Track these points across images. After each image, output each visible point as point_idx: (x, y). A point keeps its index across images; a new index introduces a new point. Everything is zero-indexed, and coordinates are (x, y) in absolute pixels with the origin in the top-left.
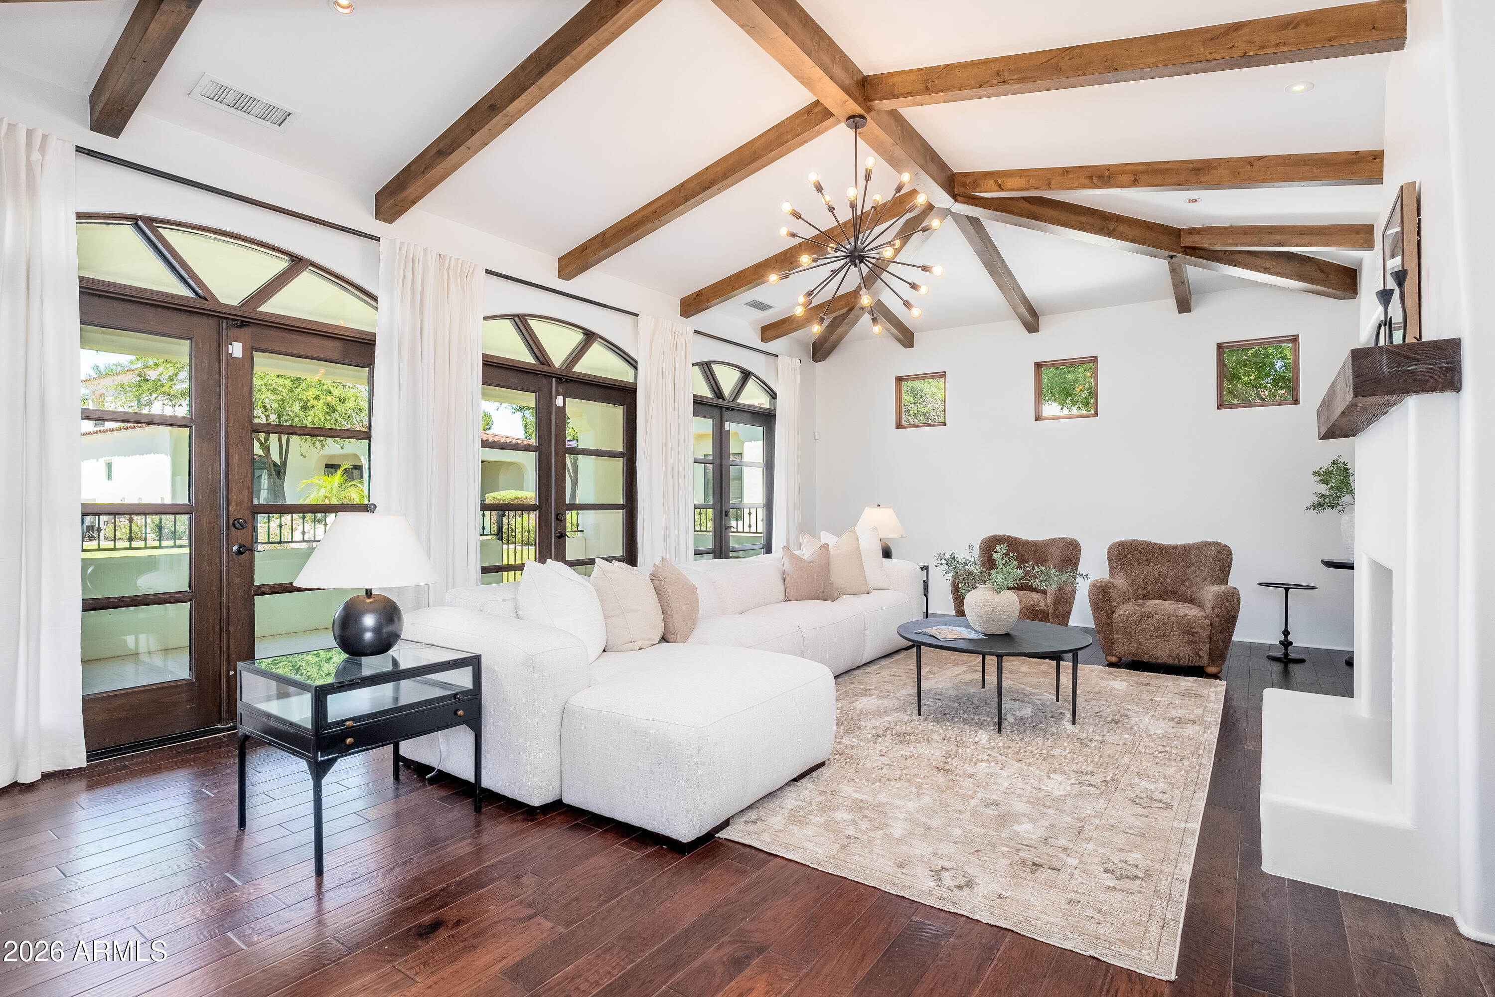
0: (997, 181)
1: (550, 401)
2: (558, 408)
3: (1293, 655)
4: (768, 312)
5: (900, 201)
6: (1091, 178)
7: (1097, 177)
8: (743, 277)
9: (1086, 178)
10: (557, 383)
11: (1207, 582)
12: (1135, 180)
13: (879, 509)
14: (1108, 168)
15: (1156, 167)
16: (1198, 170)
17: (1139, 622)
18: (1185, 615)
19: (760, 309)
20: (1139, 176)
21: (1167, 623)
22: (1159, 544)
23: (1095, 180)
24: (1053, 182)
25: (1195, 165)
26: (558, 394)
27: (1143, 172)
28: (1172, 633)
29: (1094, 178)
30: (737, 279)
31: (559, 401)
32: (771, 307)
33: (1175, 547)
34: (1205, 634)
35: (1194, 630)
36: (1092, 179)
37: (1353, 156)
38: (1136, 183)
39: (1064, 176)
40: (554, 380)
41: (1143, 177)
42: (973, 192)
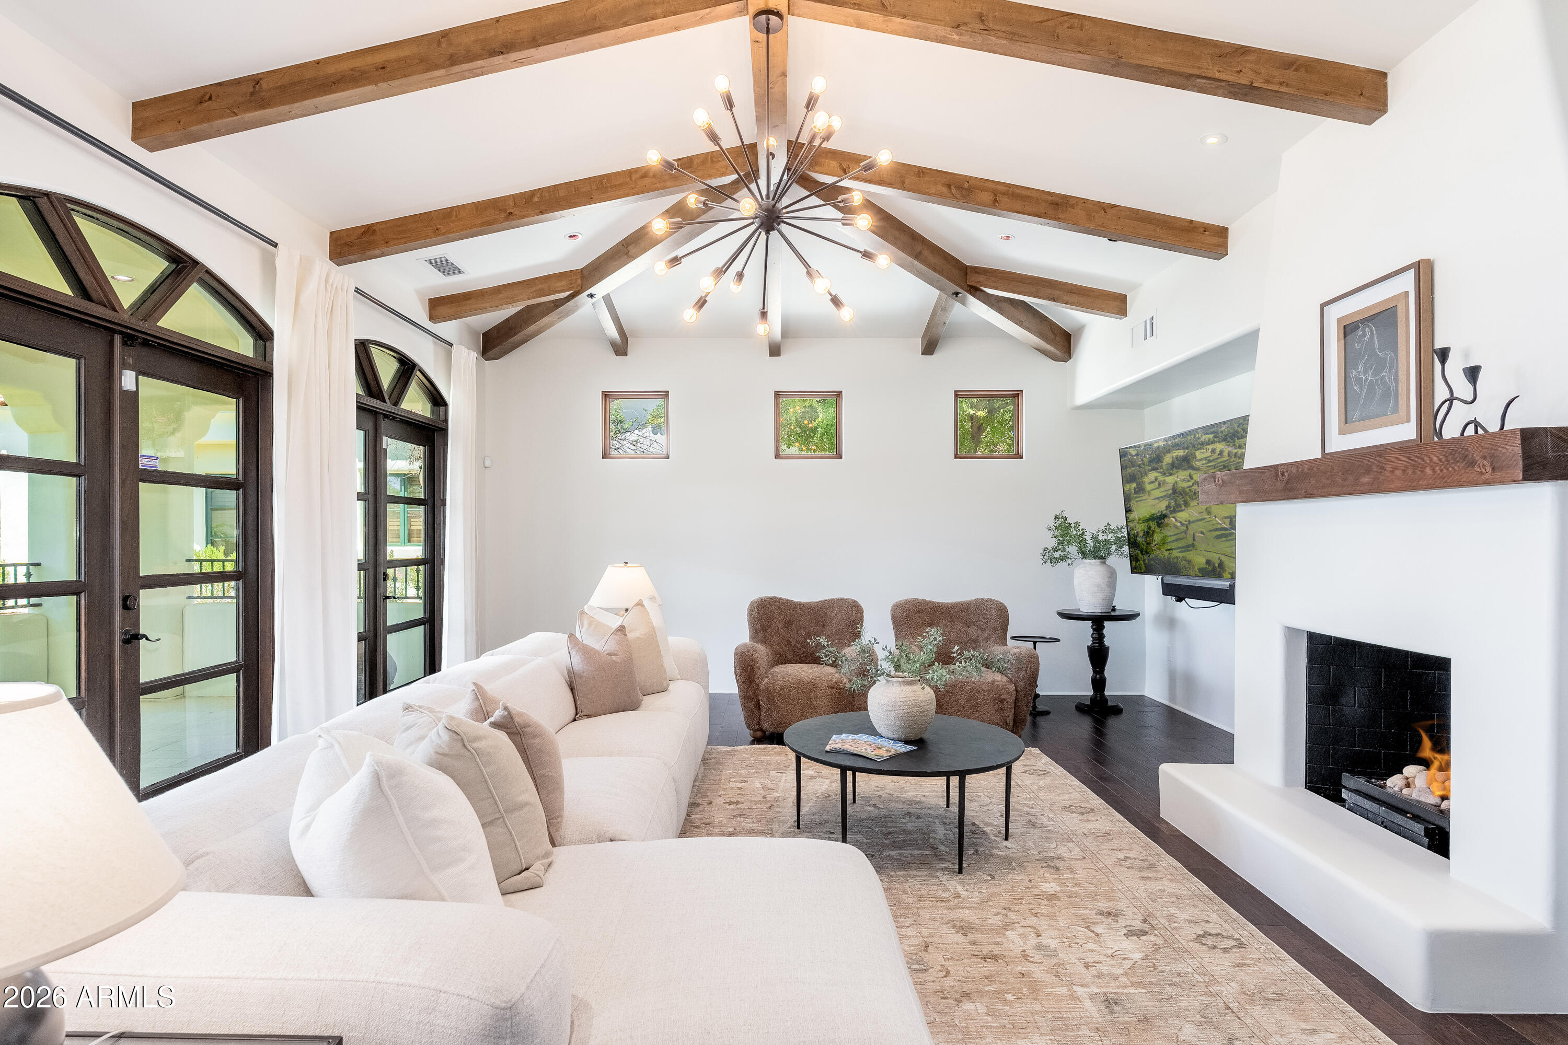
0: (841, 164)
1: (109, 377)
2: (125, 393)
3: (1040, 707)
4: (455, 279)
5: (712, 159)
6: (949, 186)
7: (955, 187)
8: (454, 218)
9: (944, 185)
10: (124, 343)
11: (991, 642)
12: (995, 200)
13: (626, 570)
14: (967, 179)
15: (1017, 191)
16: (1057, 204)
17: (952, 693)
18: (993, 683)
19: (442, 272)
20: (999, 197)
21: (979, 692)
22: (938, 603)
23: (954, 191)
24: (907, 181)
25: (1054, 198)
26: (125, 366)
27: (1004, 194)
28: (984, 702)
29: (952, 187)
30: (444, 218)
31: (128, 379)
32: (462, 272)
33: (954, 606)
34: (1011, 700)
35: (1003, 697)
36: (950, 189)
37: (1188, 224)
38: (997, 204)
39: (920, 177)
40: (118, 339)
41: (1003, 200)
42: (809, 170)
